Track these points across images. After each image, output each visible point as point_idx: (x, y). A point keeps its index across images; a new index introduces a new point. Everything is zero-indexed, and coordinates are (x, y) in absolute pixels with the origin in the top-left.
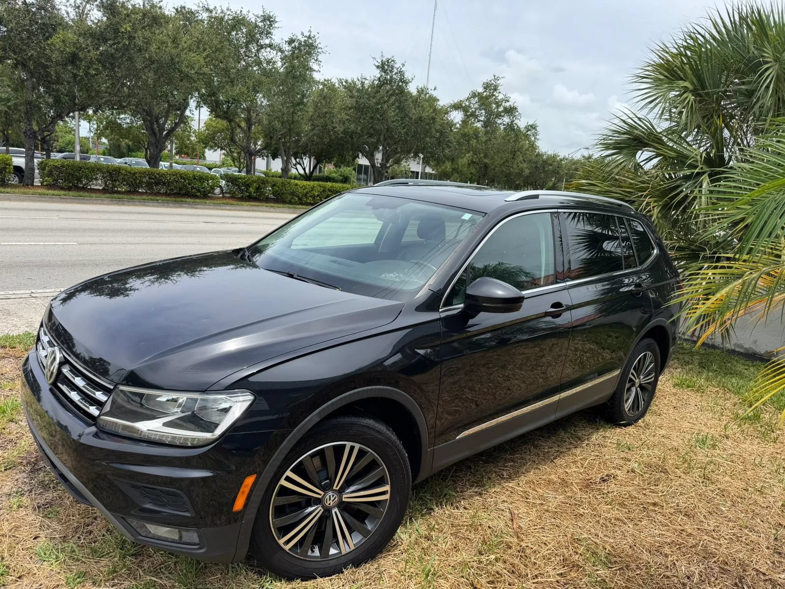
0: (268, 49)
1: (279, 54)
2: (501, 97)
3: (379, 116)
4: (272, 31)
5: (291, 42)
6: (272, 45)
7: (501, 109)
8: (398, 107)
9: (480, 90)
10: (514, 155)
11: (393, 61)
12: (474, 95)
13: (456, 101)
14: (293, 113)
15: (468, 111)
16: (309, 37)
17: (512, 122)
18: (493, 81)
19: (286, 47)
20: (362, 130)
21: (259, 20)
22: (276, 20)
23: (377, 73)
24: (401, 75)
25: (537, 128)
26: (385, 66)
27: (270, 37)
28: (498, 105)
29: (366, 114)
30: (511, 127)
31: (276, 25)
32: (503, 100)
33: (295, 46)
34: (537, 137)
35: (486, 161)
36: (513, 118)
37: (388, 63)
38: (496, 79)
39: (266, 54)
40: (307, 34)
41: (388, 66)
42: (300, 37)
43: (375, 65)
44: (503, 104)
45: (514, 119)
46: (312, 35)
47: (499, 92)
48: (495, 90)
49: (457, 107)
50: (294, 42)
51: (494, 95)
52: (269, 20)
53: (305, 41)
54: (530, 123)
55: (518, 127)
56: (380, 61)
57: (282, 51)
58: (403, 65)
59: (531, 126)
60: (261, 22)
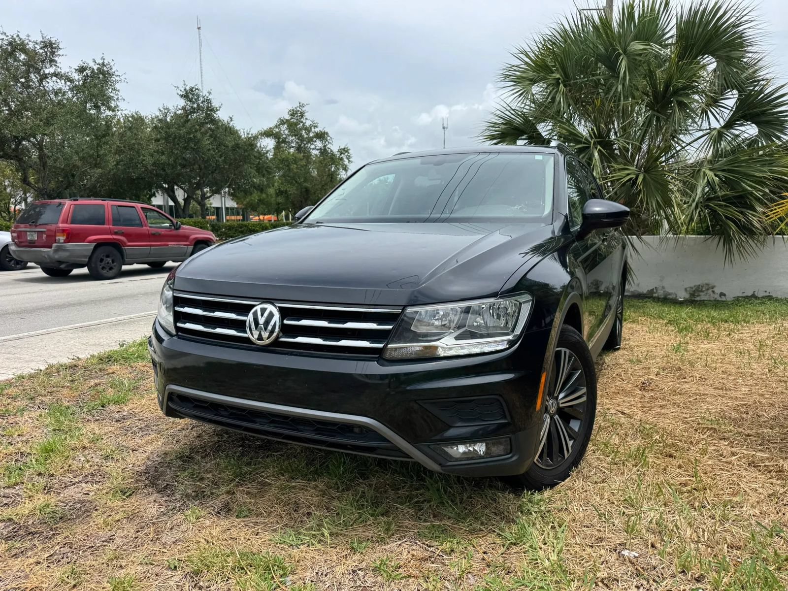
0: (54, 78)
1: (68, 83)
2: (308, 123)
3: (193, 145)
4: (56, 59)
5: (81, 70)
6: (59, 73)
7: (311, 135)
8: (211, 136)
9: (288, 117)
10: (332, 178)
11: (197, 89)
12: (282, 122)
13: (265, 129)
14: (98, 145)
15: (279, 138)
16: (103, 65)
17: (325, 146)
18: (298, 109)
19: (76, 76)
20: (175, 161)
21: (38, 47)
22: (60, 47)
23: (182, 102)
24: (208, 103)
25: (349, 151)
26: (189, 95)
27: (56, 66)
28: (308, 130)
29: (178, 144)
30: (324, 151)
31: (60, 52)
32: (311, 126)
33: (87, 74)
34: (351, 160)
35: (305, 184)
36: (325, 142)
37: (192, 91)
38: (302, 106)
39: (52, 84)
40: (101, 62)
41: (193, 95)
42: (92, 64)
43: (178, 94)
44: (313, 130)
45: (327, 142)
46: (106, 62)
47: (306, 119)
48: (302, 115)
49: (268, 134)
50: (85, 71)
51: (302, 122)
52: (51, 47)
53: (98, 69)
54: (342, 147)
55: (331, 151)
56: (183, 90)
57: (71, 81)
58: (210, 93)
59: (344, 149)
60: (41, 48)
